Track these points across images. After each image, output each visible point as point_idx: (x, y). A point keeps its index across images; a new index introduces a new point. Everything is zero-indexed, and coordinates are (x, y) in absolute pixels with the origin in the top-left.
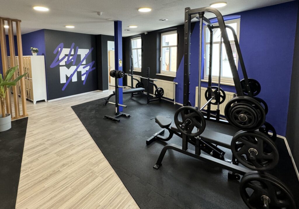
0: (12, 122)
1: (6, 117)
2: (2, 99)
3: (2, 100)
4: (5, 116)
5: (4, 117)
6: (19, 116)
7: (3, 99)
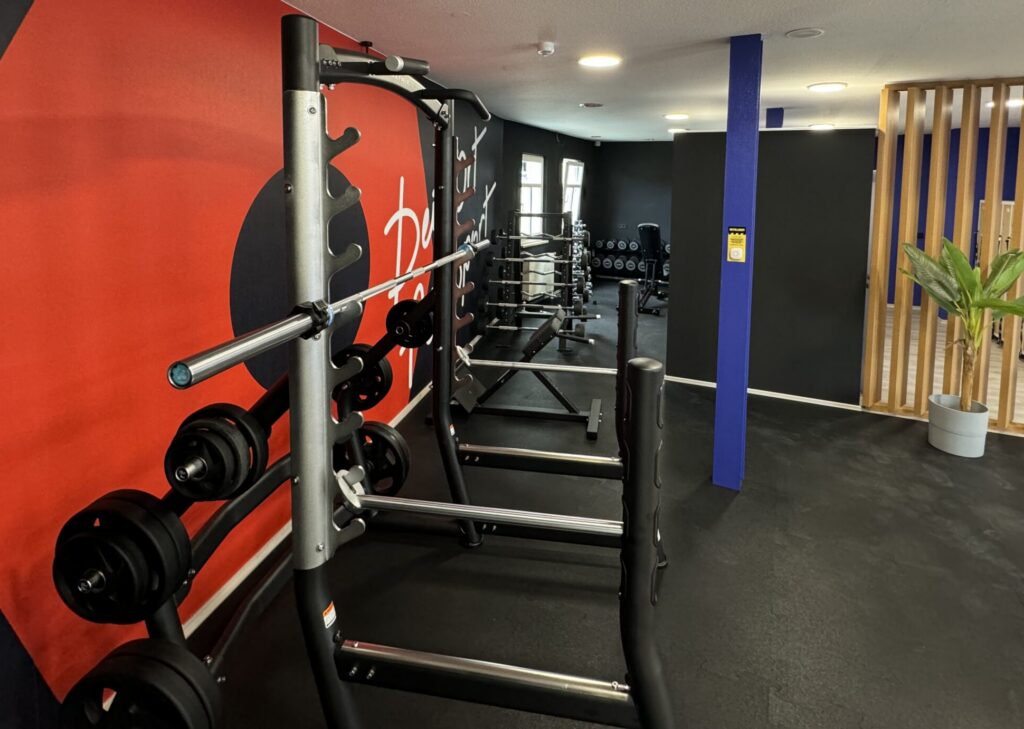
0: (989, 436)
1: (971, 411)
2: (970, 348)
3: (969, 351)
4: (969, 408)
5: (967, 411)
6: (1011, 422)
7: (973, 350)
